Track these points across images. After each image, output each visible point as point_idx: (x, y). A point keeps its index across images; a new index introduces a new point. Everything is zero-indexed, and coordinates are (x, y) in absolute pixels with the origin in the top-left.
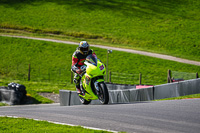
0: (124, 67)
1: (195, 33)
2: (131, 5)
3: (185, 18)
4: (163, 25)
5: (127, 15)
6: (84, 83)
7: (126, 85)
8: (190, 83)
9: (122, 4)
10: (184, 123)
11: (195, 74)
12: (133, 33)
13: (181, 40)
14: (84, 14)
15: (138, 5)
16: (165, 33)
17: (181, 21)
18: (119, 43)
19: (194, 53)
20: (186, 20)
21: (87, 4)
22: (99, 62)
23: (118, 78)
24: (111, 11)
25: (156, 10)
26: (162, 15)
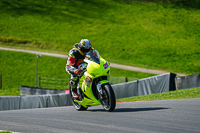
0: (53, 71)
1: (124, 37)
2: (60, 10)
3: (113, 22)
4: (92, 29)
5: (56, 20)
6: (84, 86)
7: (55, 90)
8: (119, 87)
9: (51, 9)
10: (113, 126)
11: (124, 78)
12: (62, 38)
13: (110, 45)
14: (13, 19)
15: (66, 10)
16: (94, 38)
17: (110, 25)
18: (48, 47)
19: (123, 57)
20: (115, 25)
21: (15, 9)
22: (102, 60)
23: (47, 83)
24: (39, 16)
25: (85, 15)
26: (91, 20)
